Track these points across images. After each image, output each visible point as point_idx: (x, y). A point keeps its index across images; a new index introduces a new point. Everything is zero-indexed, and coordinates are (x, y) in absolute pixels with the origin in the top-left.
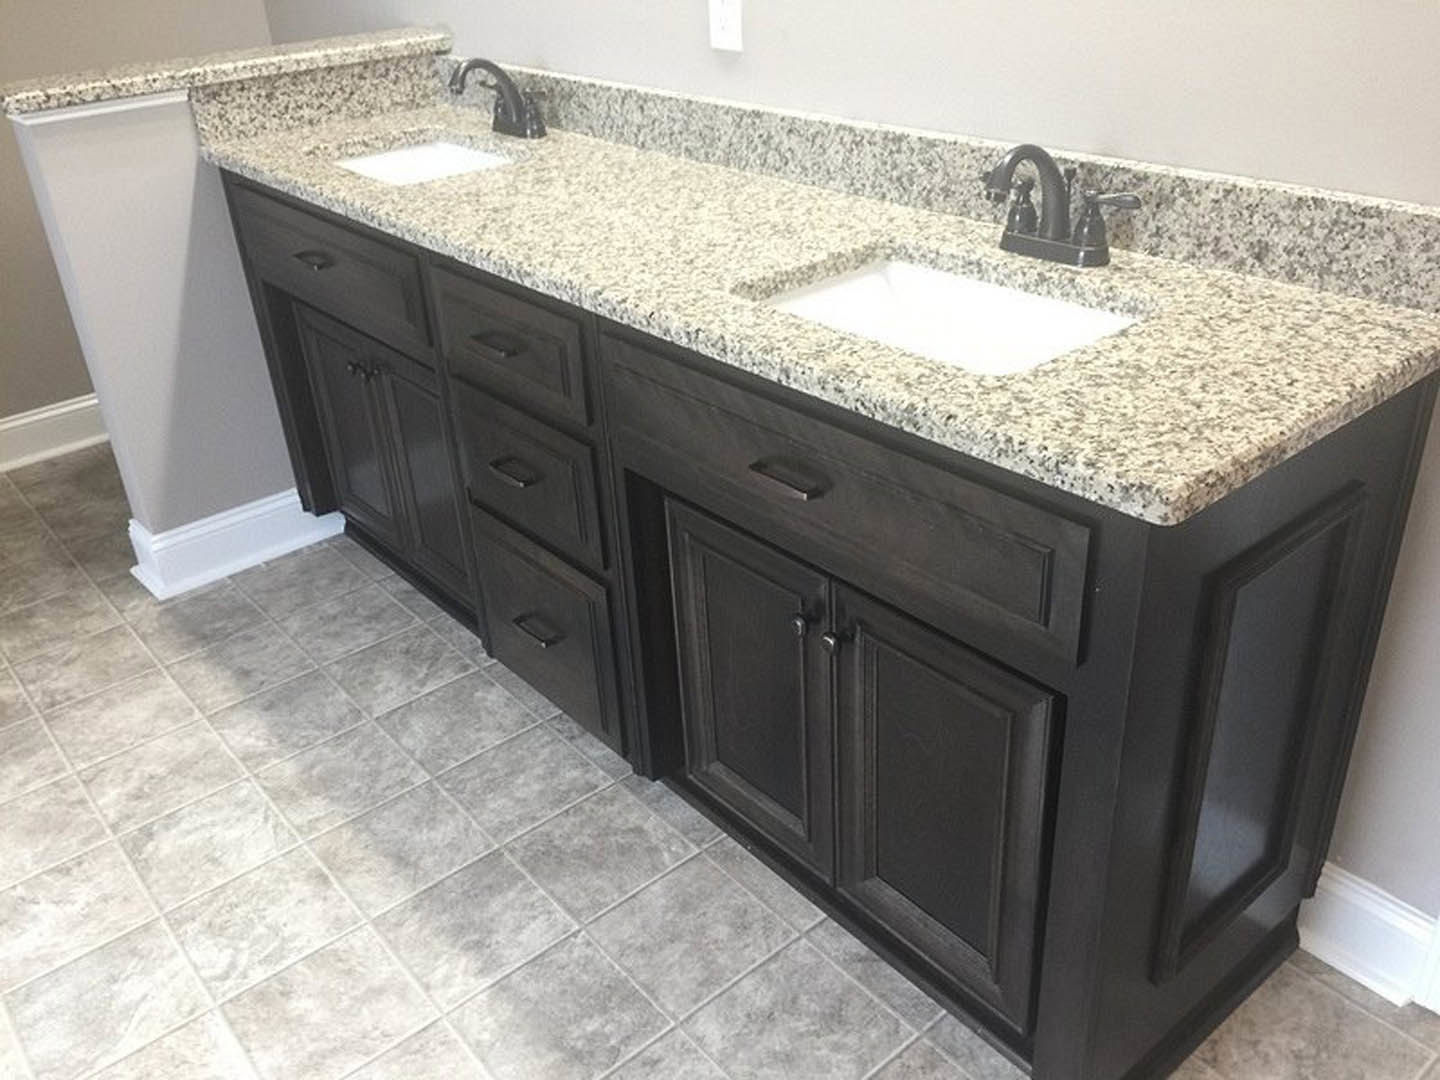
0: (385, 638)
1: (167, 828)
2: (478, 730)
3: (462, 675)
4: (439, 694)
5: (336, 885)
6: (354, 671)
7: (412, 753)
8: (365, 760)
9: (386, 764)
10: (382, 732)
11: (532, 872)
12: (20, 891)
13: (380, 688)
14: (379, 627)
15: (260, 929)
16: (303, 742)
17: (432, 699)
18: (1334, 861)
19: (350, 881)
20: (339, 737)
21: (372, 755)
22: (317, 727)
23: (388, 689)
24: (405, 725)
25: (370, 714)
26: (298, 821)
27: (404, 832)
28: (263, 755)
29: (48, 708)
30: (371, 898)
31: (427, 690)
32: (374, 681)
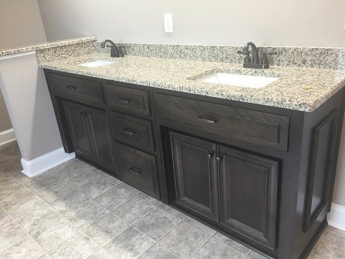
0: (91, 180)
1: (44, 231)
2: (120, 199)
3: (113, 187)
4: (108, 192)
5: (92, 240)
6: (85, 189)
7: (104, 206)
8: (92, 209)
9: (97, 210)
10: (95, 202)
11: (141, 230)
12: (7, 251)
13: (92, 192)
14: (89, 178)
15: (74, 253)
16: (75, 207)
17: (106, 193)
18: (334, 202)
19: (95, 238)
20: (84, 205)
21: (94, 208)
22: (78, 203)
23: (94, 192)
24: (101, 200)
25: (91, 198)
26: (78, 225)
27: (106, 225)
28: (65, 211)
29: (5, 206)
30: (101, 242)
31: (105, 191)
32: (91, 190)
